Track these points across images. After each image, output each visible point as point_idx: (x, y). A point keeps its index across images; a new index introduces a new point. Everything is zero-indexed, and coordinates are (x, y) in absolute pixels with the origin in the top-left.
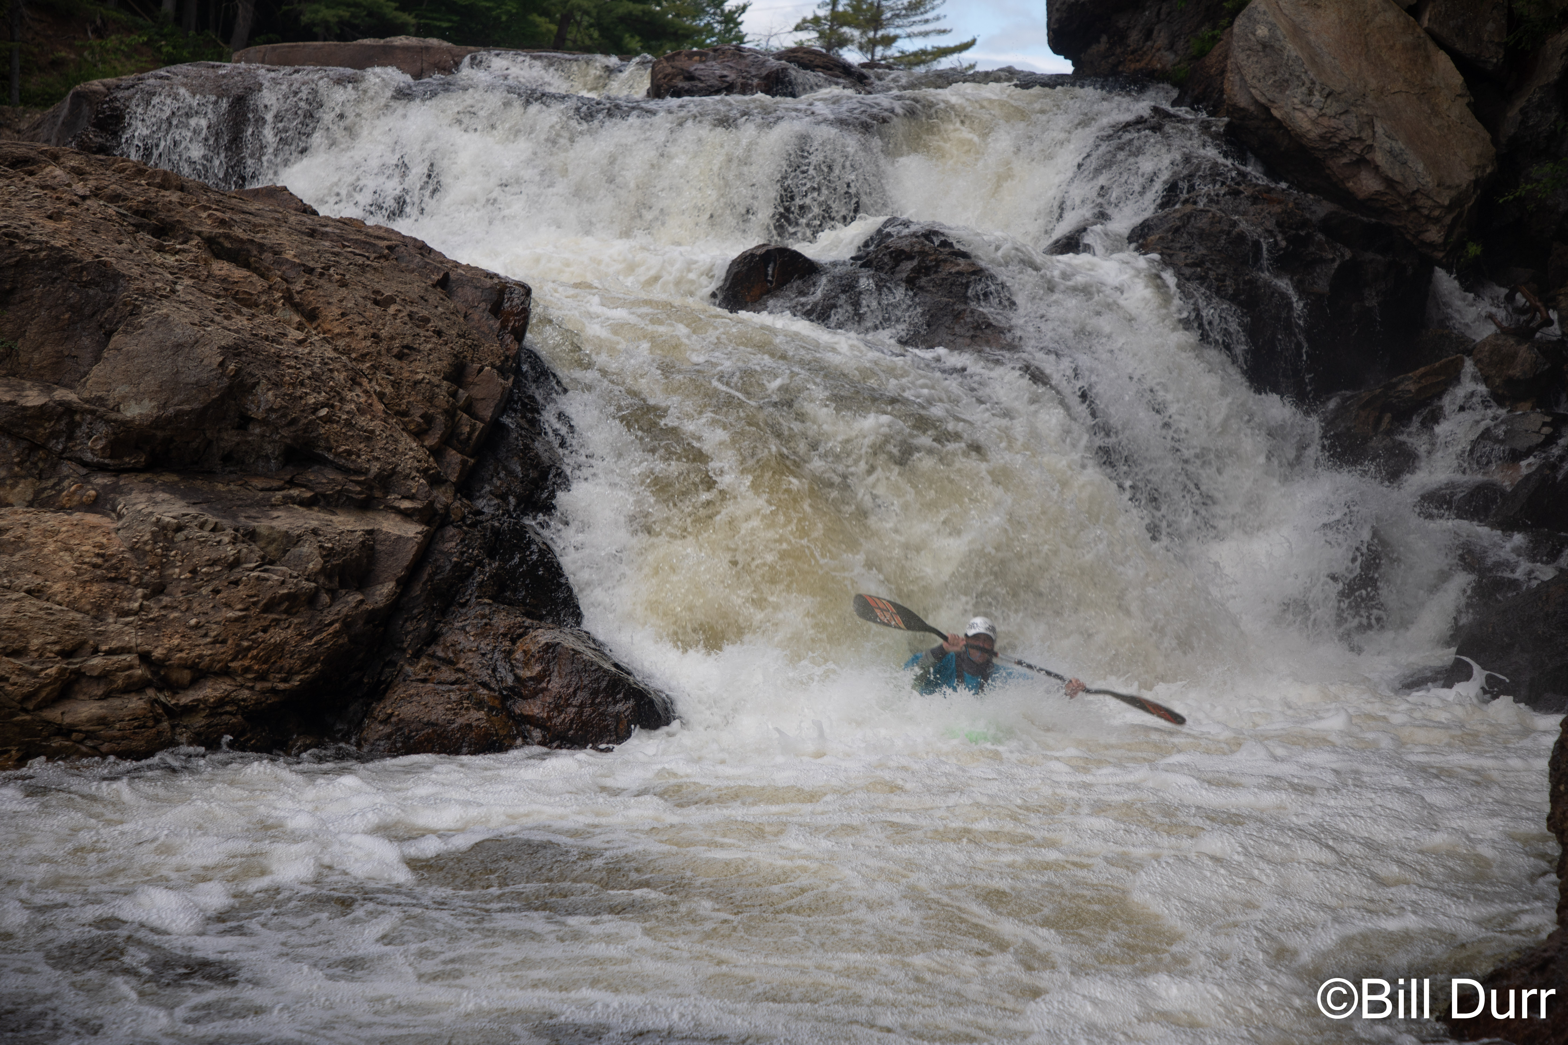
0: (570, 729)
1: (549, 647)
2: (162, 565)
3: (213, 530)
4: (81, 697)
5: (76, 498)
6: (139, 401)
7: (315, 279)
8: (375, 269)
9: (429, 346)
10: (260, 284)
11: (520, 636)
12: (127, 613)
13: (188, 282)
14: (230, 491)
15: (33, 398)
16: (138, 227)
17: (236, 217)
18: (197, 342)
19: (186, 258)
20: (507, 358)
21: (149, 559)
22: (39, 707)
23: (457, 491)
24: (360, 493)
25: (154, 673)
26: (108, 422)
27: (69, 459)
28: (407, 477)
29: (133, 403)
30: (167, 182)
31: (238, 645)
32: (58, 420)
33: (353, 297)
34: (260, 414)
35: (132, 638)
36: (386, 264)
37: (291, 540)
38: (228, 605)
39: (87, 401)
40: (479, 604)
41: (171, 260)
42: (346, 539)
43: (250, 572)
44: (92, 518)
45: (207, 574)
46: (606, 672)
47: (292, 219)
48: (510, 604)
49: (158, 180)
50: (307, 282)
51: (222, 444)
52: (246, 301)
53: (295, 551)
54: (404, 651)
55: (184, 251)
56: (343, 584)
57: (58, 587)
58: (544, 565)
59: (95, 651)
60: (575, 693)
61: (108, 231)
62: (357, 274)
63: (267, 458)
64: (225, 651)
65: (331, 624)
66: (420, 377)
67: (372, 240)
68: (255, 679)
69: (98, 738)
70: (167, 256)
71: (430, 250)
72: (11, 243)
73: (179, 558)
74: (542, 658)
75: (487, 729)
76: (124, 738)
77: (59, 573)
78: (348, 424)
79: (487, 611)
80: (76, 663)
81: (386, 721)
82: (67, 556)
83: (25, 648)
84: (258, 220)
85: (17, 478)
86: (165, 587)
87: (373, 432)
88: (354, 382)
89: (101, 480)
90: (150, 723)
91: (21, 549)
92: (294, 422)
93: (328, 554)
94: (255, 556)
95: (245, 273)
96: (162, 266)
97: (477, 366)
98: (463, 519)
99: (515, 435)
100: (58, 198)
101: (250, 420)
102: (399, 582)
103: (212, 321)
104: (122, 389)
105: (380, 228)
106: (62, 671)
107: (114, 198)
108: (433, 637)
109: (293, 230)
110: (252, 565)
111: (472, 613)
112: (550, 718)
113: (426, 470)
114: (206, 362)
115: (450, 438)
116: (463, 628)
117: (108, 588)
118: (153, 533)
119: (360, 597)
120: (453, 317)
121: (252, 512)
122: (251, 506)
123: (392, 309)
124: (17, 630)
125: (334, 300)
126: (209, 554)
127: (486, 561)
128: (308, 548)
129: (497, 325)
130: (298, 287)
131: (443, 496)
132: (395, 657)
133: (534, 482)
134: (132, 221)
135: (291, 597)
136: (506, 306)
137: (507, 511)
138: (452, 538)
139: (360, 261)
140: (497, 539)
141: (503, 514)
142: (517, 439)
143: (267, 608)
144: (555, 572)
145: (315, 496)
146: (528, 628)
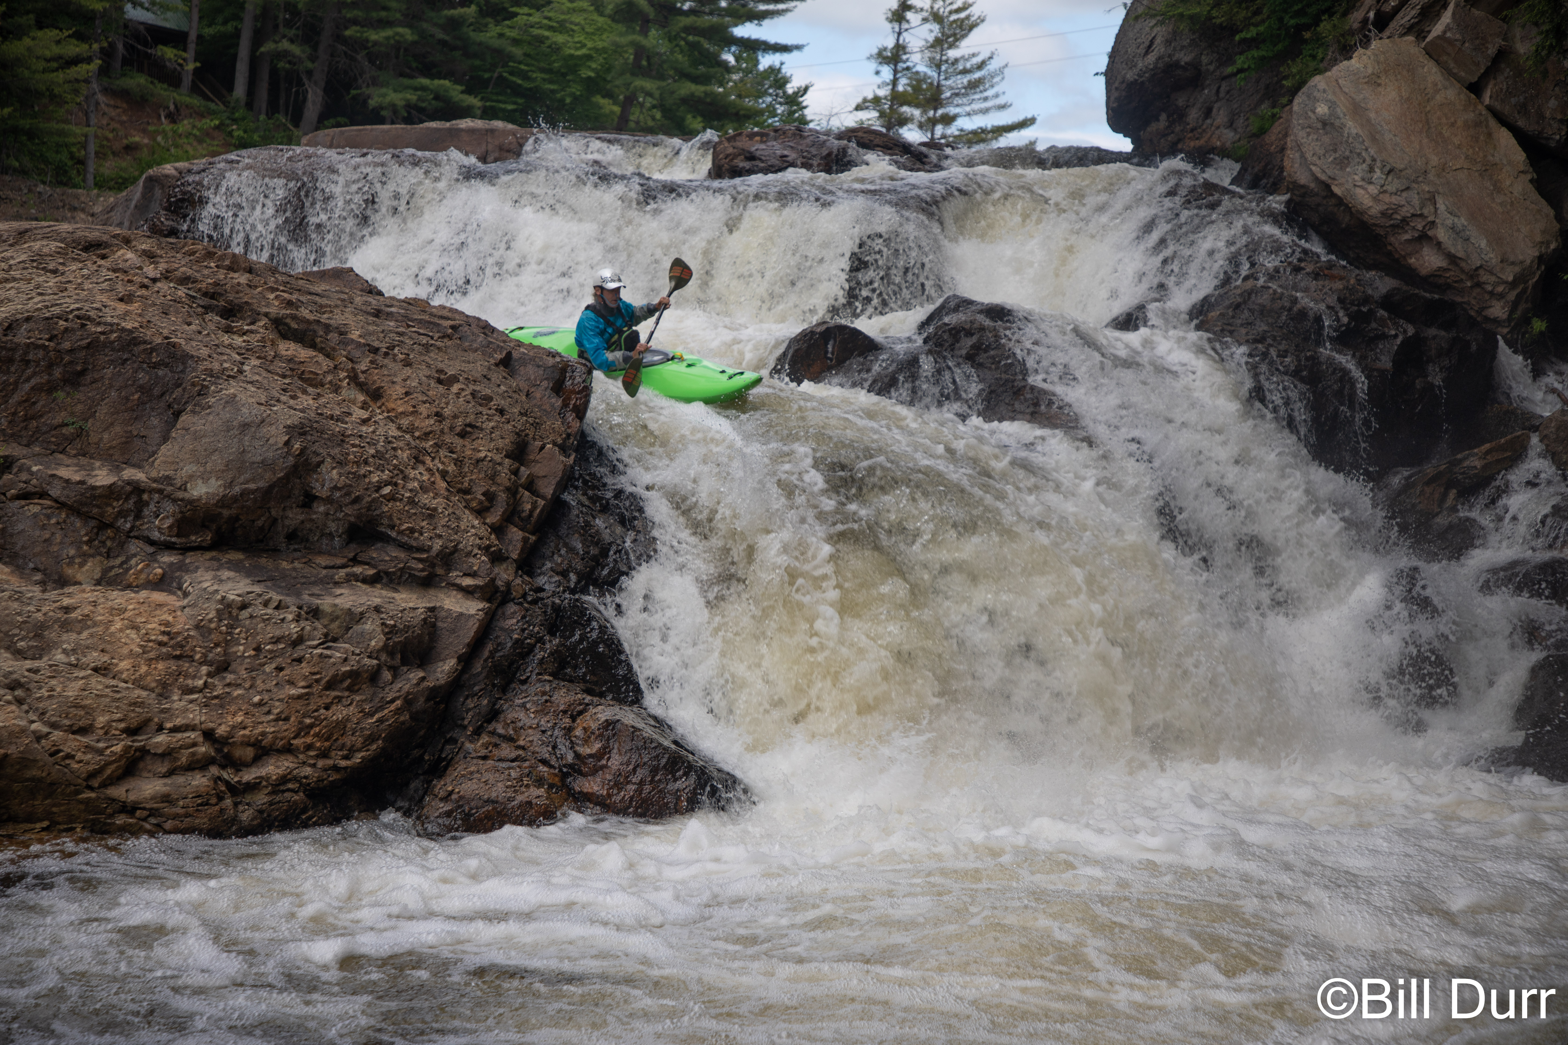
0: (630, 806)
1: (609, 724)
2: (227, 642)
3: (277, 608)
4: (145, 774)
5: (143, 576)
6: (205, 480)
7: (379, 359)
8: (439, 349)
9: (492, 424)
10: (325, 364)
11: (580, 713)
12: (191, 691)
13: (255, 362)
14: (294, 569)
15: (102, 477)
16: (207, 309)
17: (303, 299)
18: (263, 421)
19: (254, 339)
20: (569, 435)
21: (215, 637)
22: (104, 785)
23: (518, 568)
24: (422, 570)
25: (218, 751)
26: (175, 501)
27: (137, 538)
28: (469, 554)
29: (200, 482)
30: (236, 264)
32: (127, 499)
33: (416, 376)
34: (324, 493)
35: (196, 715)
36: (449, 343)
37: (354, 618)
38: (291, 683)
39: (155, 480)
40: (540, 681)
41: (238, 341)
42: (408, 616)
43: (312, 650)
44: (158, 597)
45: (270, 651)
46: (666, 749)
47: (358, 300)
48: (571, 681)
49: (227, 262)
50: (371, 362)
51: (287, 522)
52: (312, 381)
53: (358, 628)
54: (465, 728)
55: (252, 332)
56: (405, 662)
57: (124, 665)
58: (604, 642)
59: (160, 729)
60: (634, 770)
61: (177, 312)
62: (421, 354)
63: (331, 536)
64: (287, 728)
65: (393, 701)
66: (482, 455)
67: (436, 320)
68: (317, 757)
69: (161, 816)
70: (235, 337)
71: (494, 330)
72: (83, 326)
73: (243, 635)
74: (601, 735)
75: (547, 806)
76: (187, 815)
77: (125, 651)
78: (412, 502)
79: (548, 688)
80: (140, 741)
81: (446, 799)
82: (133, 634)
83: (91, 725)
84: (324, 301)
85: (85, 556)
86: (229, 665)
87: (435, 509)
88: (418, 460)
89: (167, 558)
90: (213, 801)
91: (89, 627)
92: (357, 500)
93: (390, 631)
94: (318, 634)
95: (311, 353)
96: (230, 346)
97: (538, 444)
98: (524, 596)
99: (575, 512)
100: (129, 281)
101: (316, 498)
102: (460, 659)
103: (278, 401)
104: (189, 469)
105: (444, 308)
106: (127, 749)
107: (184, 280)
108: (494, 715)
109: (358, 311)
110: (315, 643)
111: (532, 690)
112: (609, 796)
113: (487, 548)
114: (271, 441)
115: (512, 516)
116: (523, 705)
117: (173, 665)
118: (218, 610)
119: (421, 674)
120: (516, 396)
121: (316, 590)
122: (314, 583)
123: (455, 388)
124: (83, 707)
125: (398, 379)
126: (273, 631)
127: (547, 638)
128: (370, 626)
129: (559, 403)
130: (363, 367)
131: (505, 574)
132: (455, 734)
133: (595, 558)
134: (201, 303)
135: (354, 675)
136: (568, 384)
137: (568, 588)
138: (513, 615)
139: (424, 340)
140: (557, 615)
141: (564, 591)
142: (578, 516)
143: (330, 686)
144: (615, 649)
145: (378, 574)
146: (588, 705)
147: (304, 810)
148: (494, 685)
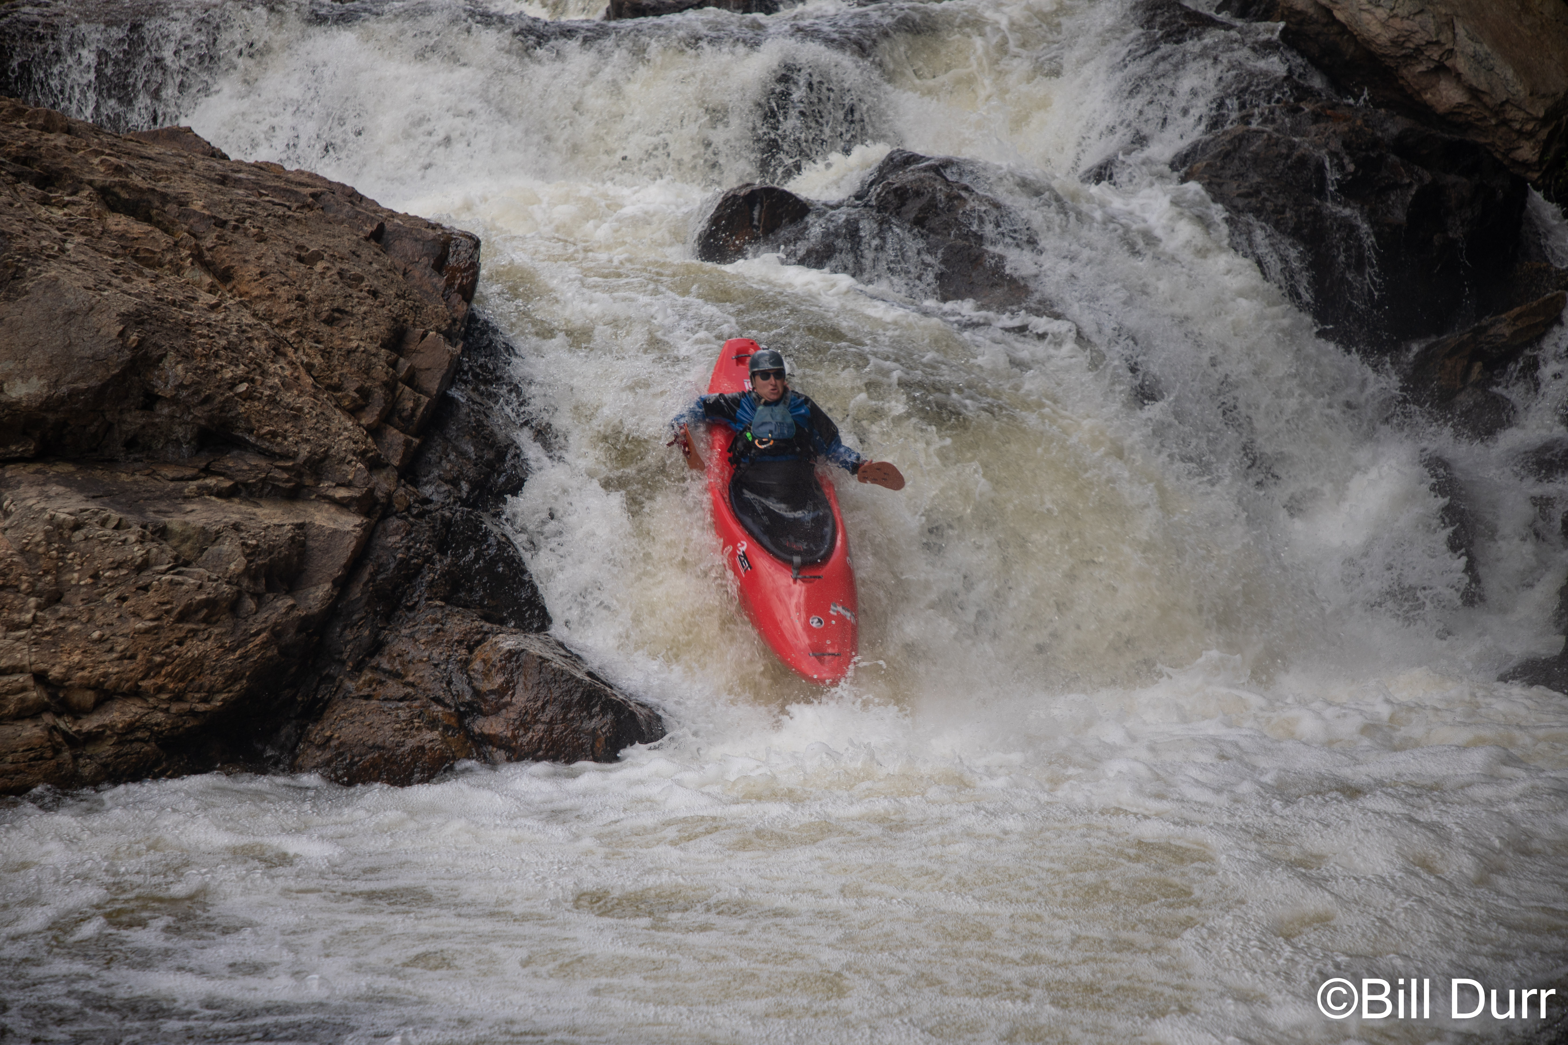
0: (539, 749)
1: (512, 655)
2: (58, 569)
3: (117, 527)
6: (26, 379)
7: (228, 233)
8: (298, 221)
9: (364, 308)
10: (164, 240)
11: (478, 643)
12: (18, 627)
13: (79, 239)
14: (136, 482)
16: (19, 177)
17: (134, 163)
18: (92, 308)
19: (77, 212)
20: (454, 321)
21: (43, 563)
23: (400, 476)
24: (288, 481)
25: (53, 696)
28: (342, 461)
29: (19, 381)
30: (51, 123)
31: (149, 661)
33: (273, 253)
34: (168, 392)
35: (24, 655)
36: (310, 214)
37: (209, 537)
38: (137, 615)
40: (429, 606)
41: (58, 214)
42: (273, 534)
43: (161, 575)
45: (111, 579)
46: (579, 681)
47: (199, 164)
48: (466, 607)
49: (40, 121)
50: (219, 237)
51: (125, 427)
52: (148, 260)
53: (213, 549)
54: (343, 663)
55: (74, 203)
56: (271, 587)
58: (504, 560)
60: (543, 707)
62: (277, 227)
63: (178, 443)
64: (134, 668)
65: (257, 634)
66: (354, 344)
67: (293, 187)
68: (170, 700)
70: (54, 210)
71: (362, 198)
73: (77, 560)
74: (503, 668)
76: (17, 772)
78: (272, 401)
79: (439, 615)
81: (324, 745)
84: (159, 166)
86: (62, 595)
87: (301, 409)
88: (277, 351)
90: (49, 754)
92: (208, 399)
93: (252, 552)
94: (167, 557)
95: (146, 227)
96: (48, 221)
97: (419, 331)
98: (408, 508)
99: (465, 410)
101: (157, 398)
102: (335, 583)
103: (109, 284)
104: (6, 366)
105: (302, 173)
108: (377, 647)
110: (164, 567)
111: (421, 618)
112: (515, 737)
113: (363, 453)
114: (103, 332)
115: (391, 415)
116: (411, 636)
118: (46, 532)
119: (290, 602)
120: (391, 275)
121: (162, 506)
122: (160, 498)
123: (319, 267)
125: (251, 257)
126: (112, 555)
127: (437, 556)
128: (228, 546)
129: (441, 283)
130: (208, 243)
131: (384, 483)
132: (332, 670)
133: (490, 464)
134: (11, 169)
135: (210, 604)
136: (452, 261)
137: (460, 498)
138: (396, 532)
139: (280, 211)
140: (448, 531)
141: (455, 503)
142: (468, 415)
143: (183, 617)
144: (517, 568)
145: (235, 486)
146: (486, 633)
147: (157, 763)
148: (376, 613)
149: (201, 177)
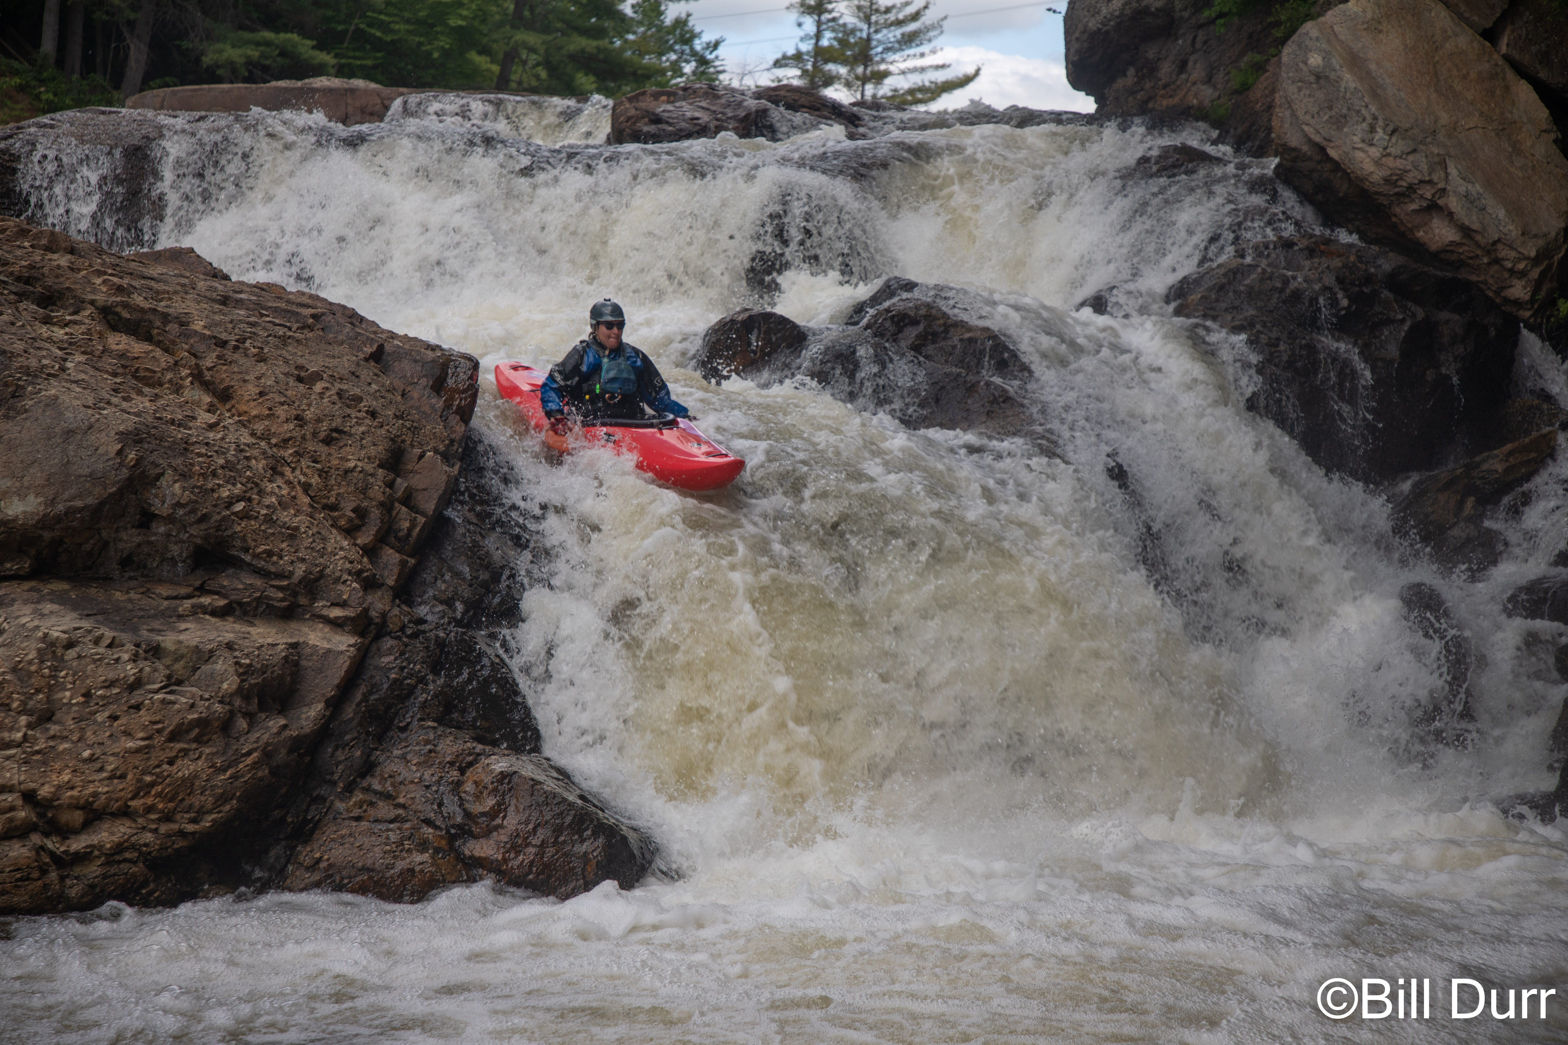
0: (530, 873)
1: (504, 777)
2: (50, 687)
3: (110, 646)
6: (22, 497)
7: (228, 353)
8: (298, 341)
9: (362, 429)
10: (164, 359)
11: (470, 764)
12: (8, 745)
13: (80, 358)
14: (130, 600)
16: (21, 296)
17: (136, 283)
18: (91, 427)
19: (78, 331)
20: (452, 441)
21: (35, 681)
23: (395, 596)
24: (282, 600)
25: (41, 815)
28: (337, 580)
29: (15, 499)
30: (55, 243)
31: (139, 780)
33: (273, 373)
34: (164, 510)
35: (13, 774)
36: (311, 335)
37: (202, 656)
38: (128, 734)
40: (422, 727)
41: (59, 333)
42: (266, 653)
43: (153, 694)
45: (102, 697)
46: (571, 805)
47: (201, 285)
48: (458, 728)
49: (44, 242)
50: (219, 357)
51: (121, 546)
52: (148, 380)
53: (206, 668)
54: (334, 784)
55: (75, 322)
56: (263, 707)
58: (497, 681)
62: (277, 347)
63: (173, 561)
64: (124, 788)
65: (249, 753)
66: (351, 464)
67: (294, 308)
68: (159, 820)
70: (55, 329)
71: (362, 319)
73: (70, 679)
74: (495, 790)
75: (432, 874)
78: (268, 520)
79: (432, 736)
81: (314, 866)
84: (161, 287)
86: (53, 714)
87: (297, 529)
88: (275, 471)
90: (35, 874)
92: (204, 518)
93: (245, 672)
94: (160, 676)
95: (146, 347)
96: (49, 340)
97: (417, 451)
98: (403, 629)
99: (461, 530)
101: (154, 517)
102: (328, 703)
103: (109, 403)
105: (303, 294)
108: (368, 768)
110: (156, 686)
111: (413, 739)
112: (505, 860)
113: (359, 573)
114: (101, 450)
115: (387, 535)
116: (403, 757)
118: (39, 650)
119: (282, 722)
120: (389, 396)
121: (156, 625)
122: (154, 617)
123: (318, 387)
125: (251, 377)
126: (105, 674)
127: (430, 677)
128: (222, 665)
129: (439, 404)
130: (208, 362)
131: (379, 603)
132: (323, 791)
133: (485, 585)
134: (13, 289)
135: (202, 723)
136: (450, 382)
137: (454, 619)
138: (390, 652)
139: (281, 331)
140: (442, 651)
141: (449, 623)
142: (464, 535)
143: (174, 737)
144: (511, 689)
145: (229, 605)
146: (479, 755)
147: (145, 884)
148: (368, 733)
149: (203, 298)
